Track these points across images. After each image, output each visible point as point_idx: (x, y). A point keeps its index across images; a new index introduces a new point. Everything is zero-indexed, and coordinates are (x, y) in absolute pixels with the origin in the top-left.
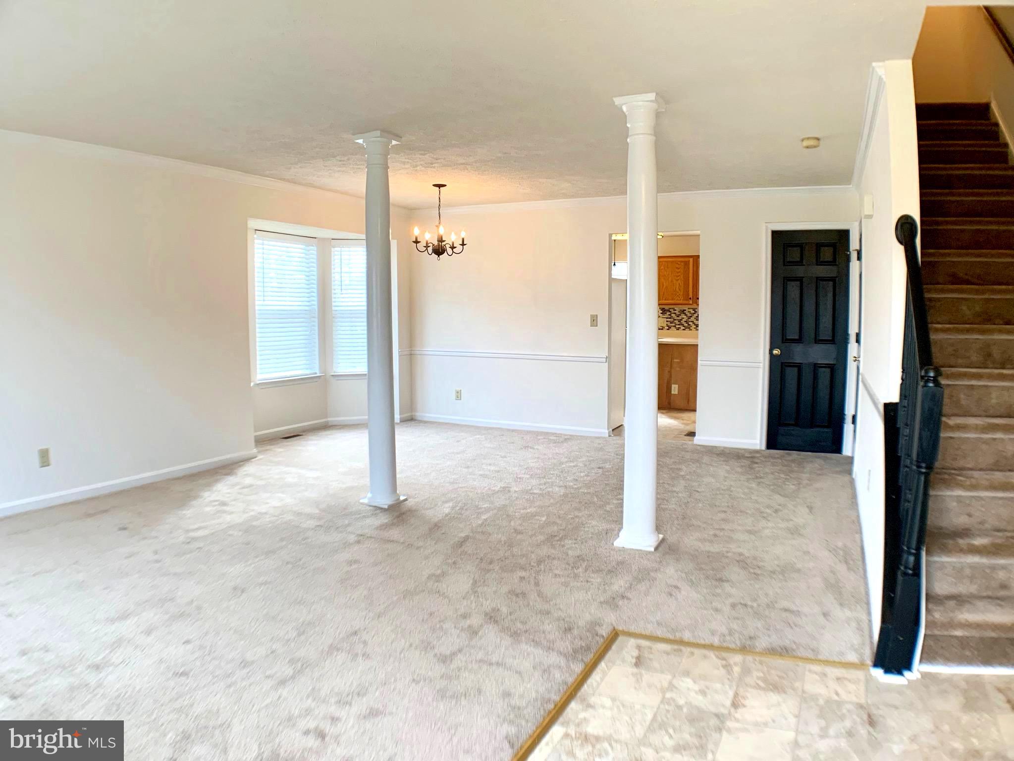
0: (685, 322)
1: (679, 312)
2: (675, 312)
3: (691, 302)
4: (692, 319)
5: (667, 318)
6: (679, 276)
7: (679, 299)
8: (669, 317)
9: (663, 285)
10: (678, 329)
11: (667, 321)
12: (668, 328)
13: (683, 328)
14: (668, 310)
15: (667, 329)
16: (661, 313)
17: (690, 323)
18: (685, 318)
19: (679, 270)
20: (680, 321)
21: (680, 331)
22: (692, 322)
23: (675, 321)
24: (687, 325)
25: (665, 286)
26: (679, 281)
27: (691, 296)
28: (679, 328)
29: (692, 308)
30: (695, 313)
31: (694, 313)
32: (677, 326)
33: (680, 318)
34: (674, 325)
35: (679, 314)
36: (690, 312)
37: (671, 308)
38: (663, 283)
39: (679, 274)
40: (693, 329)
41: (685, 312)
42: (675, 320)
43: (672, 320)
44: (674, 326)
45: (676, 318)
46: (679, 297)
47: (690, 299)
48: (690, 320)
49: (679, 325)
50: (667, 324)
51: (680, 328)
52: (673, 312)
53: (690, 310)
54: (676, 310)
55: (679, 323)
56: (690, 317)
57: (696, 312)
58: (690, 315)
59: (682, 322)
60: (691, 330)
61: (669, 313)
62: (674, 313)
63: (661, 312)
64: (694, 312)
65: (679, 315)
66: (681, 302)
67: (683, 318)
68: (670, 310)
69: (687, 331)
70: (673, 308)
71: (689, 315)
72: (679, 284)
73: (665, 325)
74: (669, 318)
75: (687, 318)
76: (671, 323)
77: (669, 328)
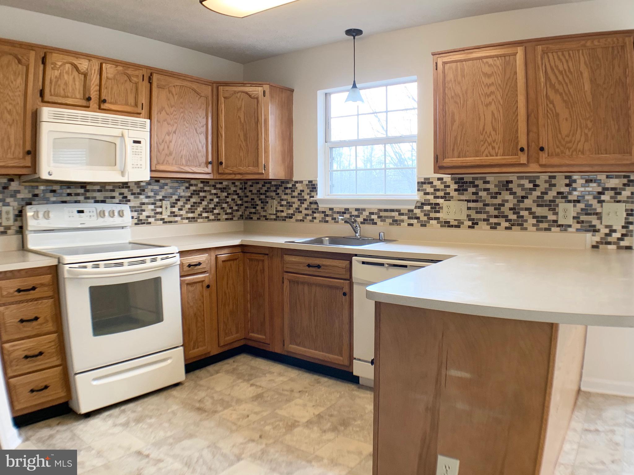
0: (511, 209)
1: (496, 186)
2: (488, 186)
3: (524, 160)
4: (528, 203)
5: (468, 201)
6: (492, 93)
7: (493, 152)
8: (474, 197)
9: (453, 121)
10: (494, 227)
11: (469, 208)
12: (470, 223)
13: (507, 224)
14: (470, 182)
15: (469, 227)
16: (456, 190)
17: (522, 213)
18: (511, 201)
19: (492, 80)
20: (498, 207)
21: (500, 233)
22: (527, 209)
23: (488, 209)
24: (514, 217)
25: (457, 123)
26: (493, 107)
27: (523, 142)
28: (496, 224)
29: (527, 178)
30: (535, 190)
31: (530, 189)
32: (493, 220)
33: (498, 201)
34: (484, 216)
35: (496, 190)
36: (523, 185)
37: (477, 179)
38: (453, 114)
39: (493, 88)
40: (531, 228)
41: (510, 186)
42: (487, 205)
43: (480, 205)
44: (484, 220)
45: (489, 200)
46: (493, 148)
47: (522, 150)
48: (522, 205)
49: (496, 217)
50: (468, 216)
51: (499, 224)
52: (482, 186)
53: (522, 182)
54: (488, 182)
55: (496, 212)
56: (523, 197)
57: (536, 185)
58: (523, 194)
59: (505, 209)
60: (526, 229)
61: (474, 190)
62: (485, 190)
63: (456, 186)
64: (531, 186)
65: (497, 193)
66: (498, 159)
67: (507, 201)
68: (477, 182)
69: (516, 232)
70: (481, 178)
71: (520, 193)
72: (493, 114)
73: (465, 218)
74: (474, 201)
75: (515, 201)
76: (477, 213)
77: (474, 224)
